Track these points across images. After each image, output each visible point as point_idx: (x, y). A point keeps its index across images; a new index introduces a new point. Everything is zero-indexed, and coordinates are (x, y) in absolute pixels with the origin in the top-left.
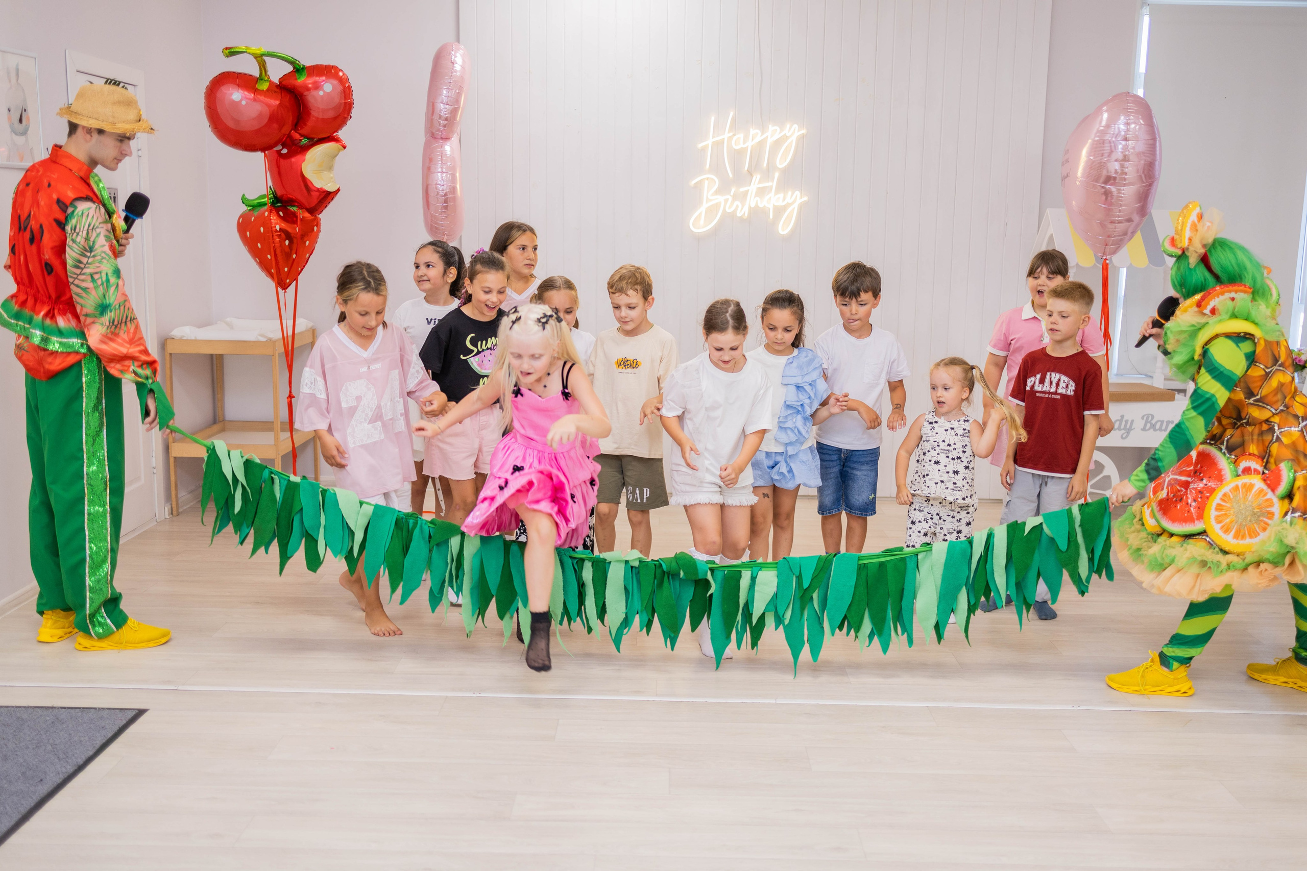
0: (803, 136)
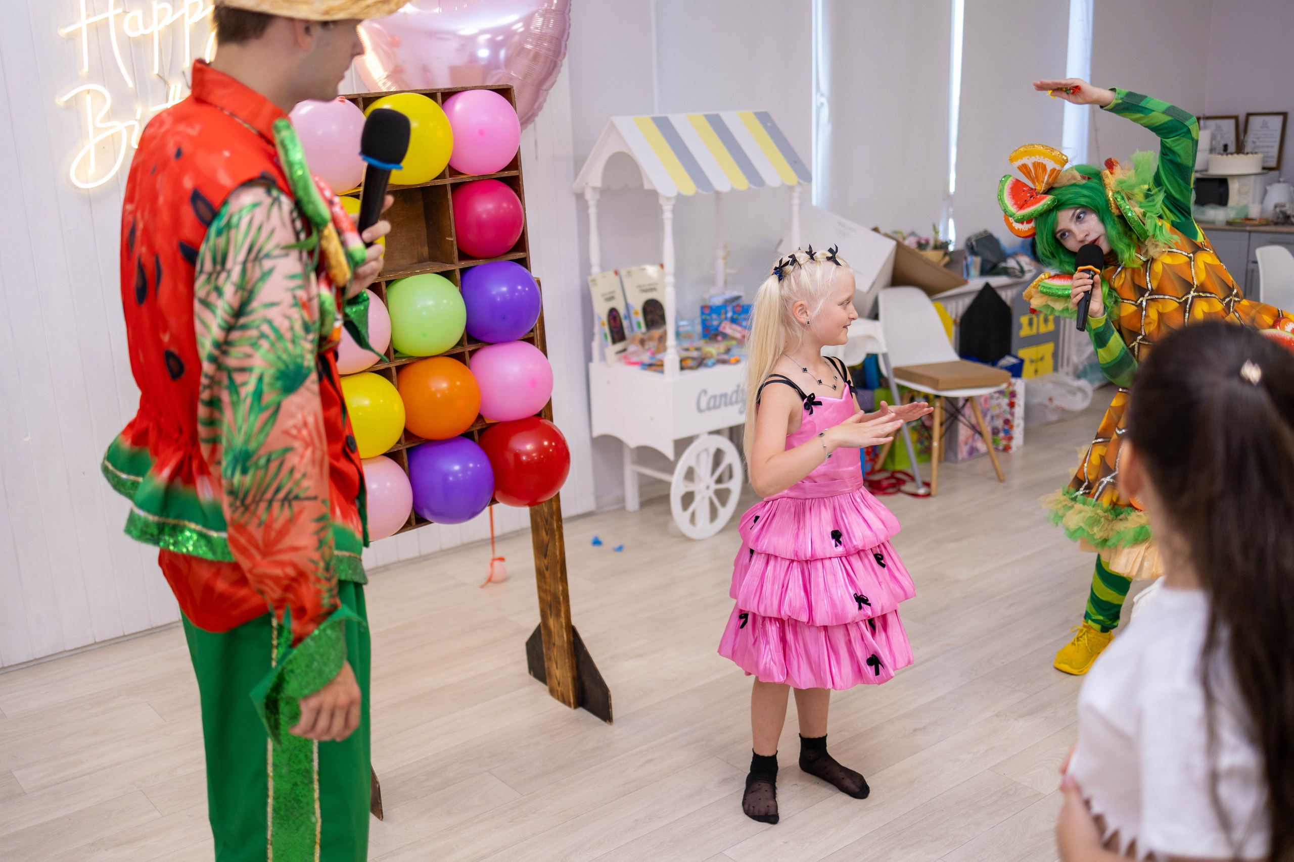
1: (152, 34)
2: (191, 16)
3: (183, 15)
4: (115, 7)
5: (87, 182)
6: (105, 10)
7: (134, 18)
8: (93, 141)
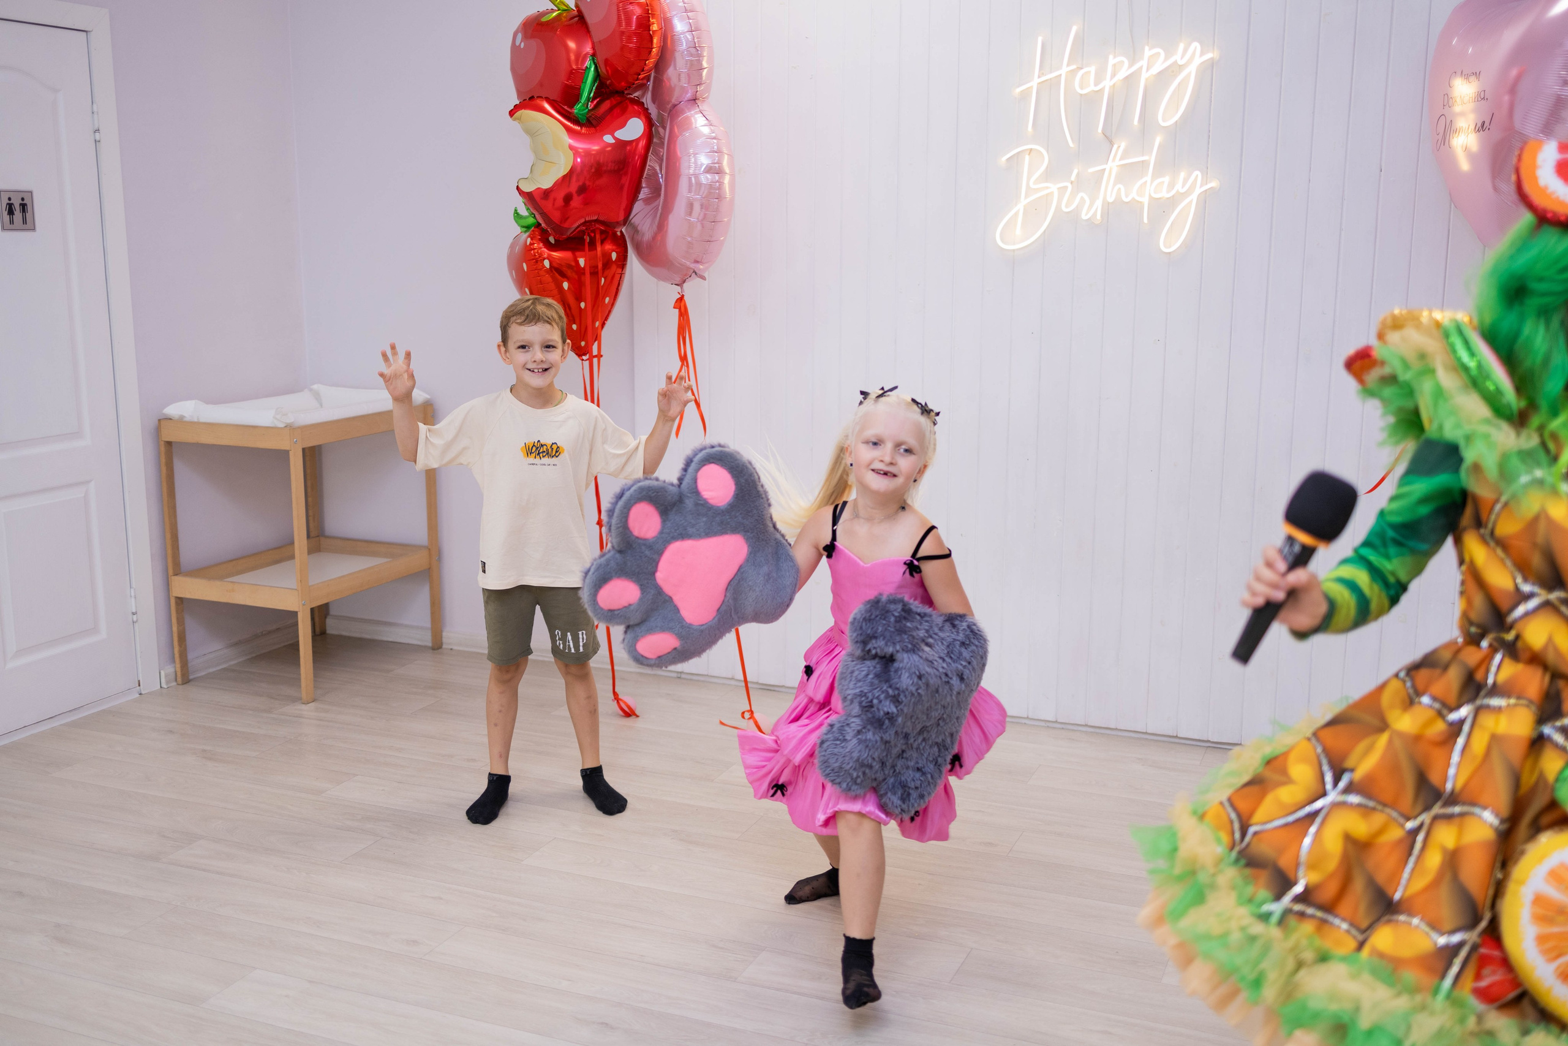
0: (1211, 65)
1: (1102, 91)
2: (1148, 70)
3: (1141, 67)
4: (1068, 65)
5: (1013, 241)
6: (1060, 68)
7: (1089, 73)
8: (1023, 202)
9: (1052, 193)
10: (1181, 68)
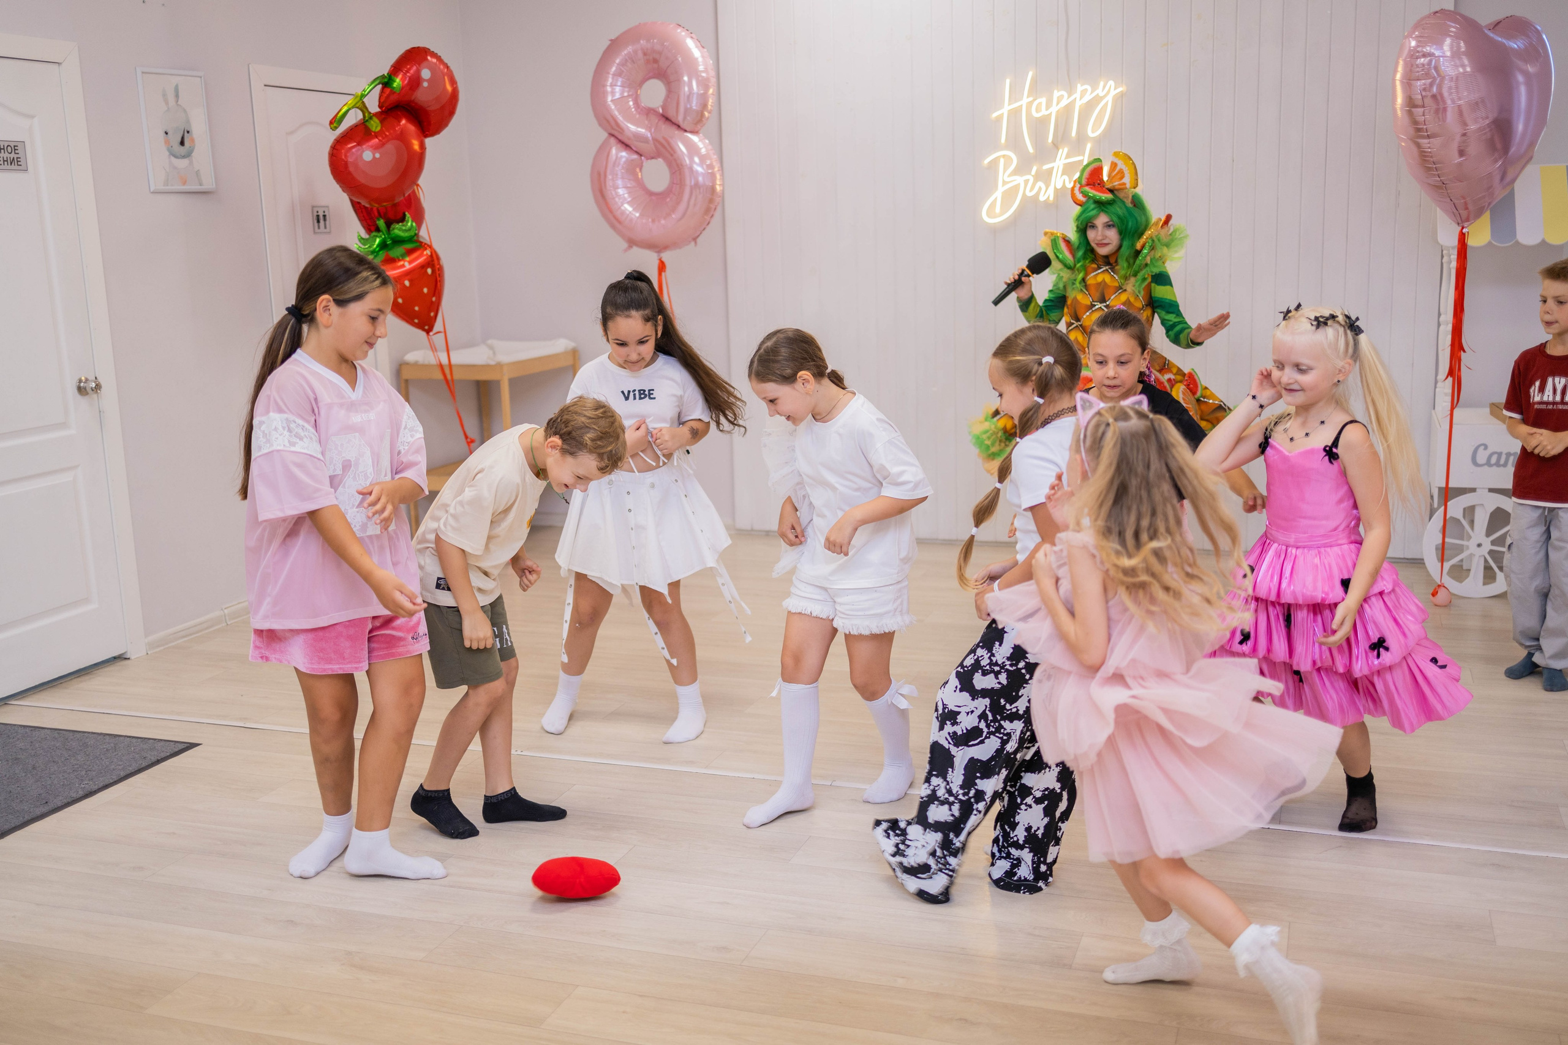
0: (1122, 95)
1: (1050, 115)
2: (1081, 99)
3: (1076, 99)
4: (1028, 97)
5: (995, 217)
6: (1021, 99)
7: (1040, 104)
8: (1001, 189)
9: (1019, 184)
10: (1102, 98)
